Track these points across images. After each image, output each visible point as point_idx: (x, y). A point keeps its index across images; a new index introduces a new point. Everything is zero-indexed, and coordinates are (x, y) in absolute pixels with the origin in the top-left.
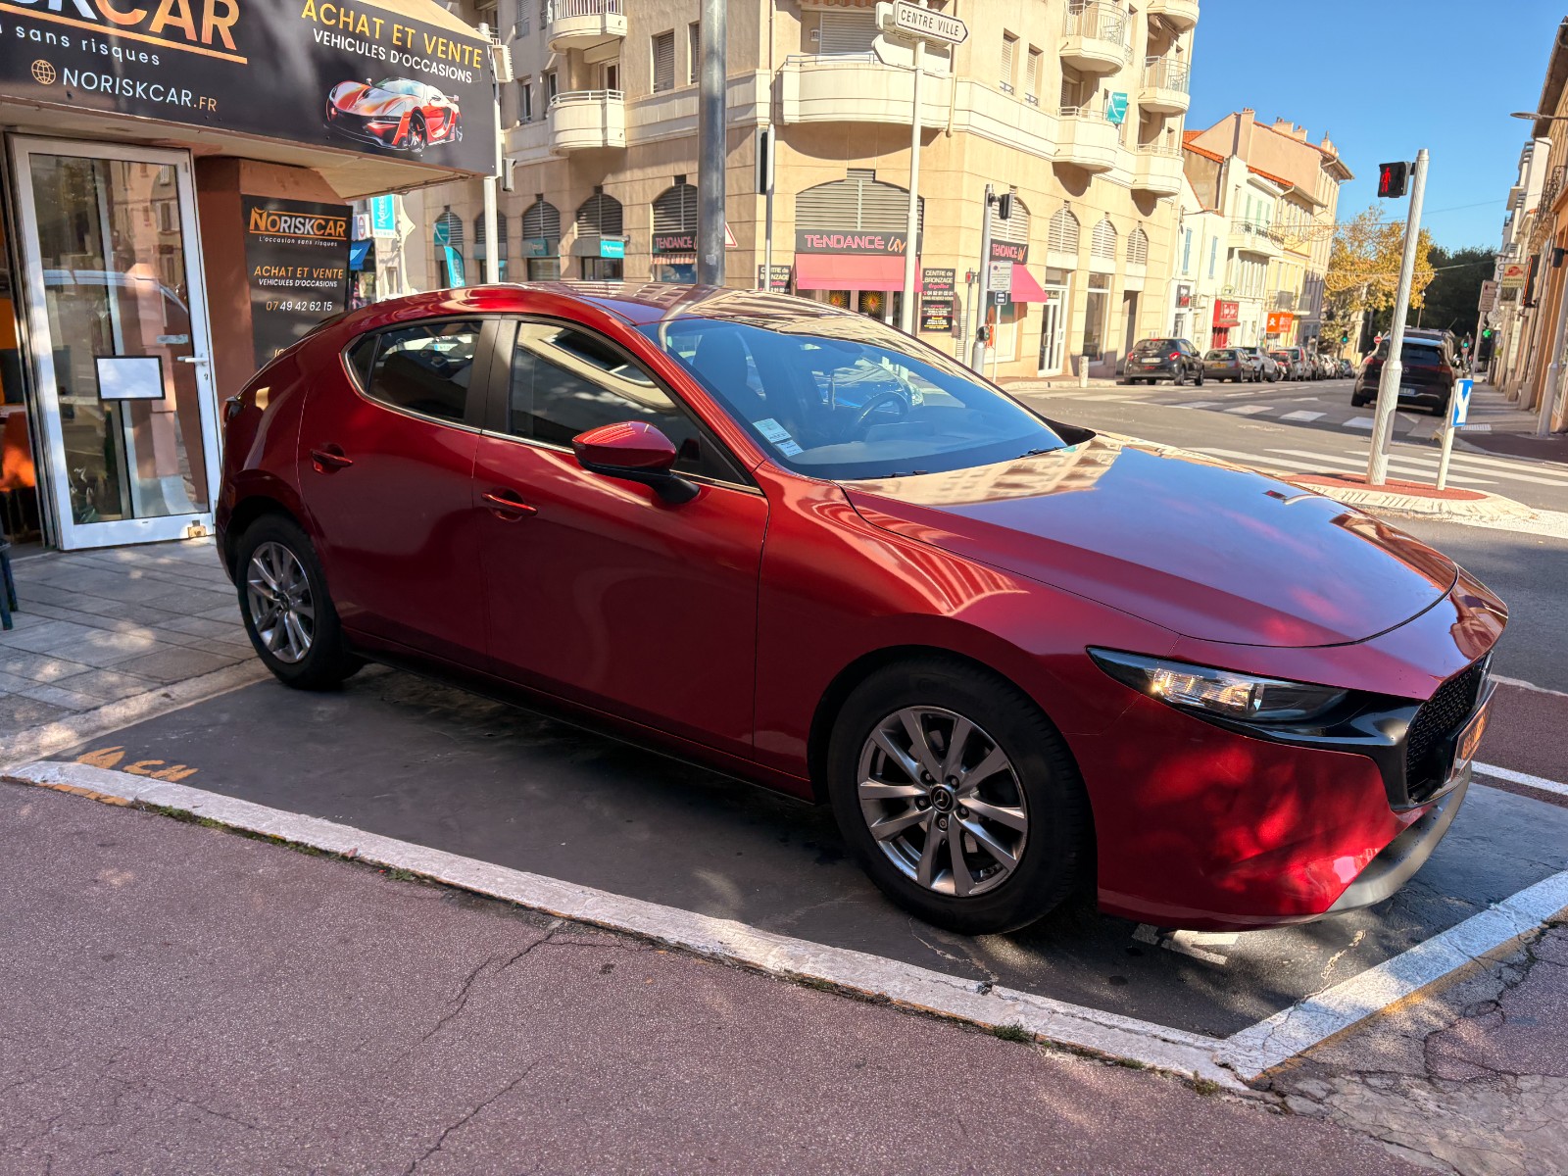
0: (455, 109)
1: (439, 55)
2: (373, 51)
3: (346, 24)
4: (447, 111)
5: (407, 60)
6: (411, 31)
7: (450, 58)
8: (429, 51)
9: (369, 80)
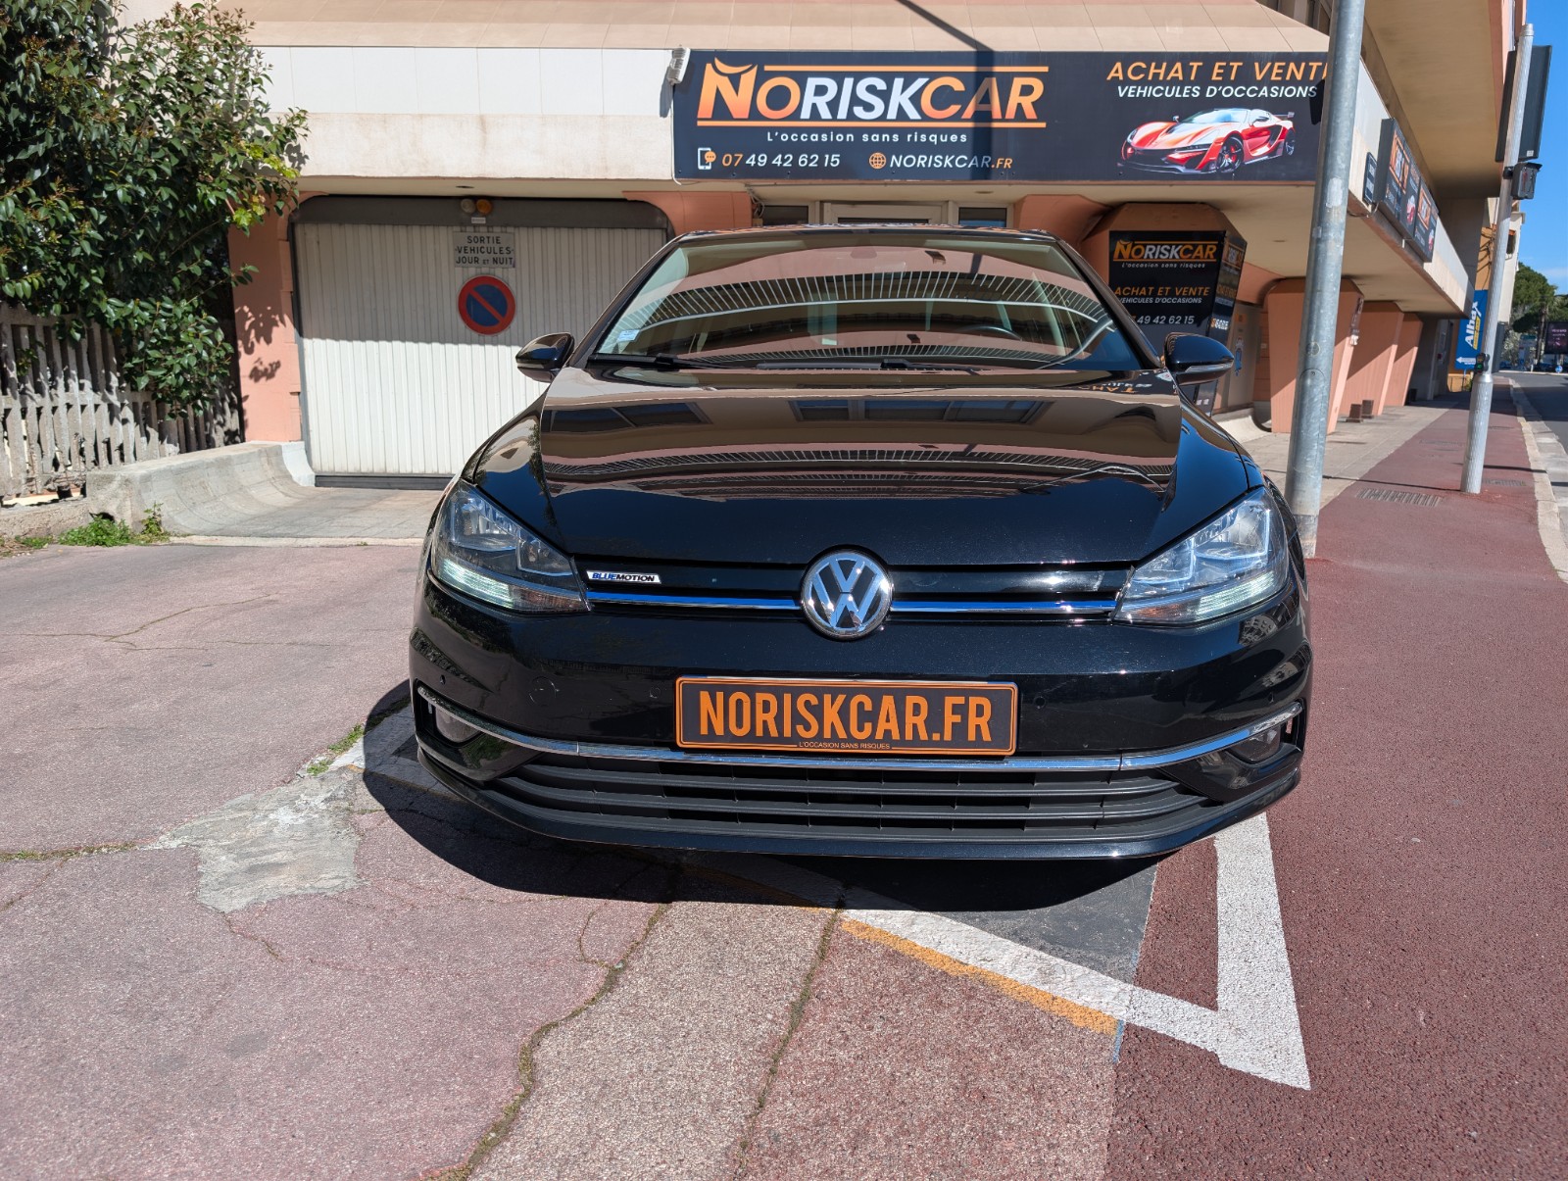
0: (1288, 125)
1: (1273, 78)
2: (1185, 91)
3: (1156, 75)
4: (1277, 128)
5: (1228, 92)
6: (1235, 65)
7: (1288, 78)
8: (1259, 77)
9: (1177, 117)
